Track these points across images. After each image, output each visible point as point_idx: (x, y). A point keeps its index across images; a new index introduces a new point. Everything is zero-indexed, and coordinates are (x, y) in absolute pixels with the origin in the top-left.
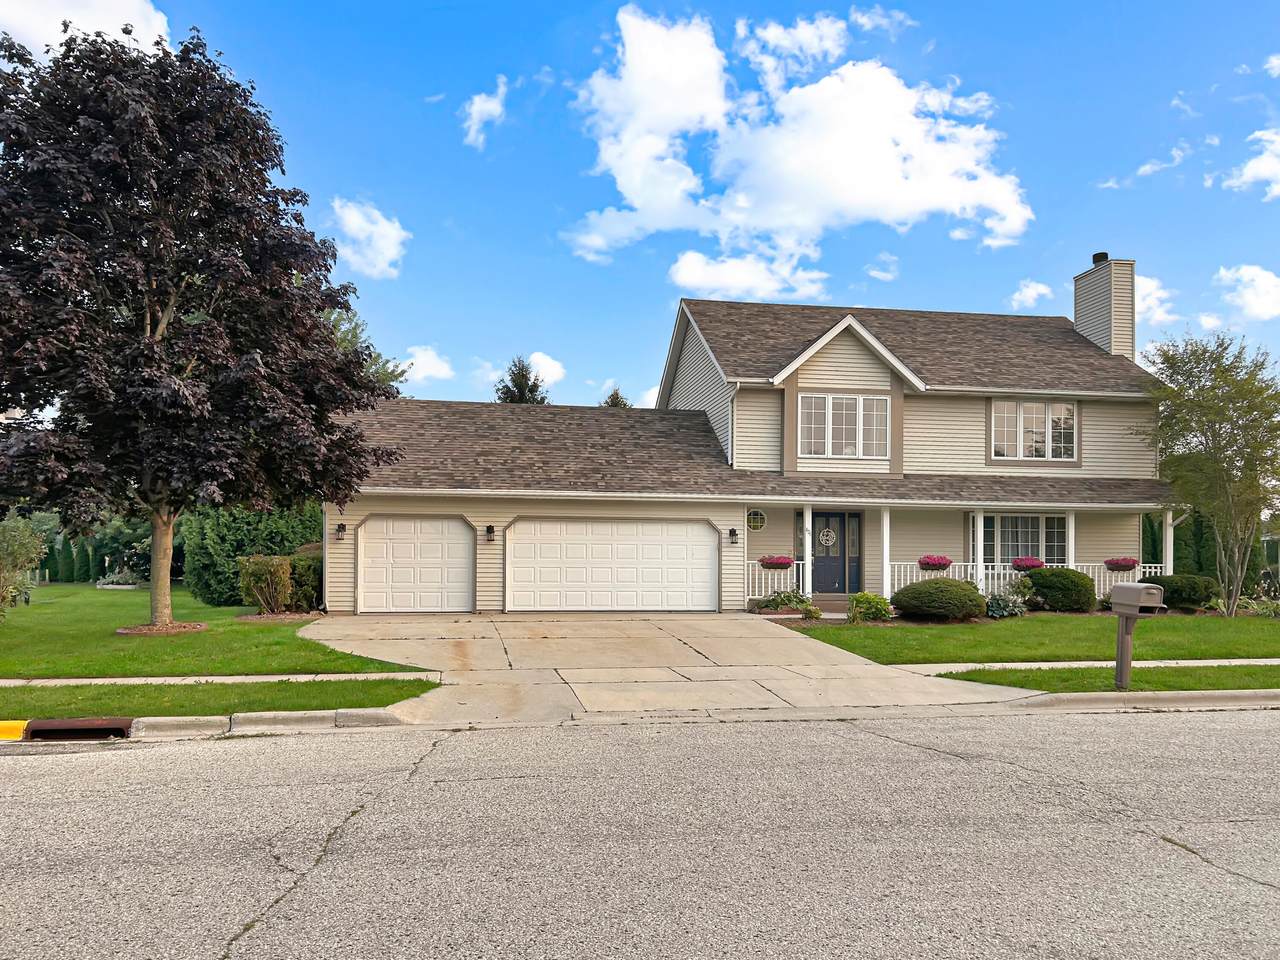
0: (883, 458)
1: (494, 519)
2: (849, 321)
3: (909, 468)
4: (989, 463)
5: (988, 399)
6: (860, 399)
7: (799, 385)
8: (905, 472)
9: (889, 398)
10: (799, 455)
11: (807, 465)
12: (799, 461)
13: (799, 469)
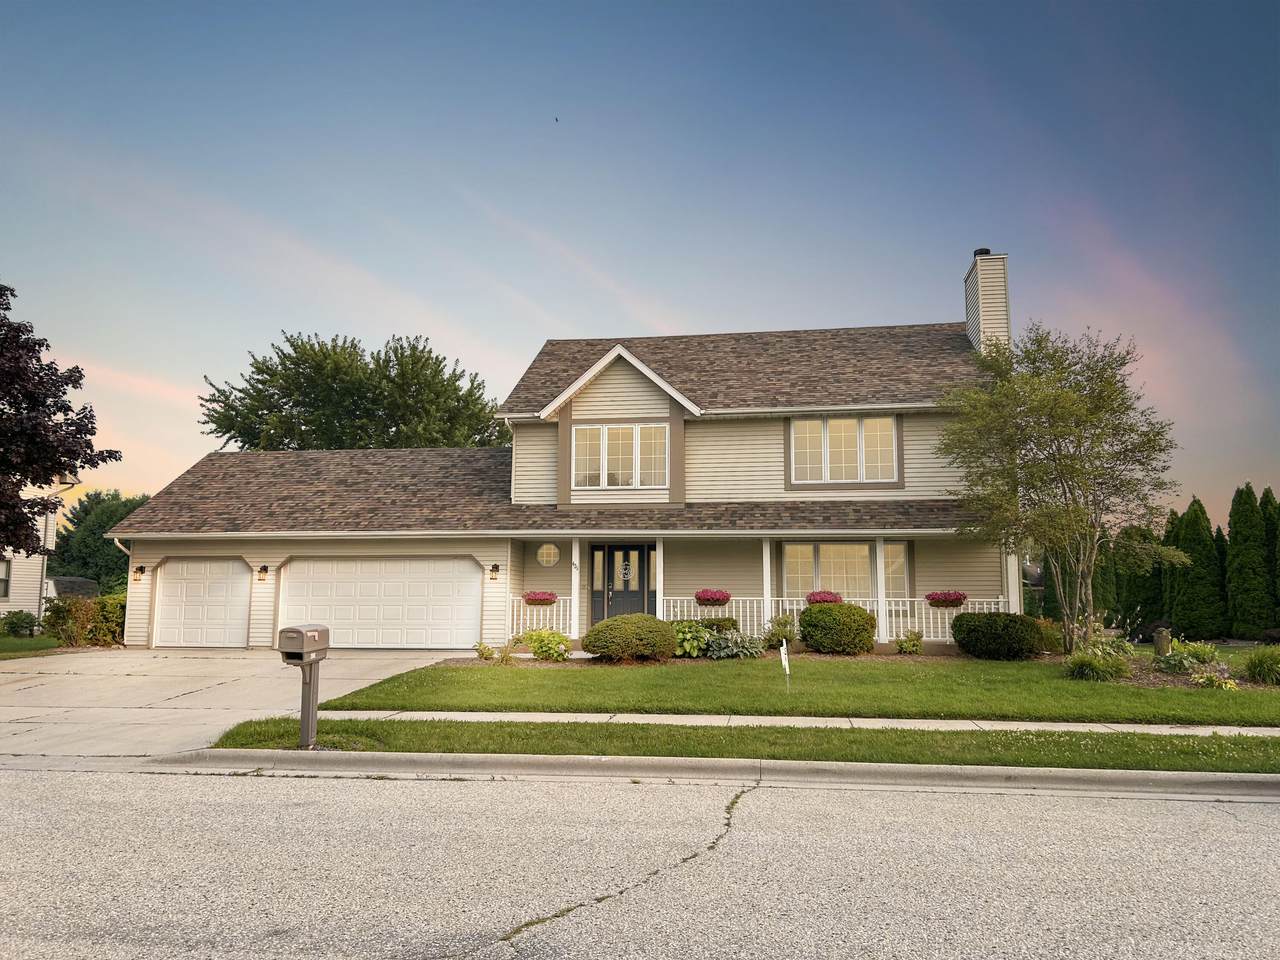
0: (661, 487)
1: (269, 560)
2: (619, 350)
3: (691, 498)
4: (790, 487)
5: (787, 420)
6: (637, 428)
7: (573, 417)
8: (688, 501)
9: (667, 426)
10: (573, 487)
11: (581, 497)
12: (572, 493)
13: (572, 502)
